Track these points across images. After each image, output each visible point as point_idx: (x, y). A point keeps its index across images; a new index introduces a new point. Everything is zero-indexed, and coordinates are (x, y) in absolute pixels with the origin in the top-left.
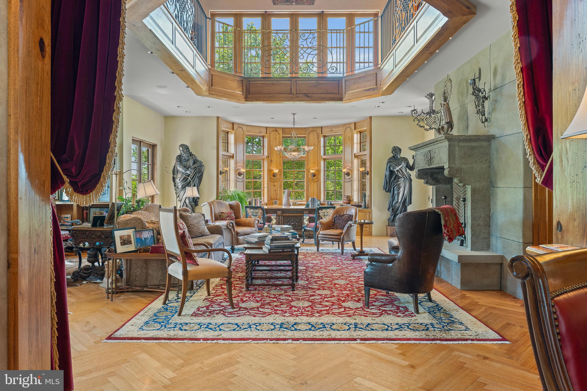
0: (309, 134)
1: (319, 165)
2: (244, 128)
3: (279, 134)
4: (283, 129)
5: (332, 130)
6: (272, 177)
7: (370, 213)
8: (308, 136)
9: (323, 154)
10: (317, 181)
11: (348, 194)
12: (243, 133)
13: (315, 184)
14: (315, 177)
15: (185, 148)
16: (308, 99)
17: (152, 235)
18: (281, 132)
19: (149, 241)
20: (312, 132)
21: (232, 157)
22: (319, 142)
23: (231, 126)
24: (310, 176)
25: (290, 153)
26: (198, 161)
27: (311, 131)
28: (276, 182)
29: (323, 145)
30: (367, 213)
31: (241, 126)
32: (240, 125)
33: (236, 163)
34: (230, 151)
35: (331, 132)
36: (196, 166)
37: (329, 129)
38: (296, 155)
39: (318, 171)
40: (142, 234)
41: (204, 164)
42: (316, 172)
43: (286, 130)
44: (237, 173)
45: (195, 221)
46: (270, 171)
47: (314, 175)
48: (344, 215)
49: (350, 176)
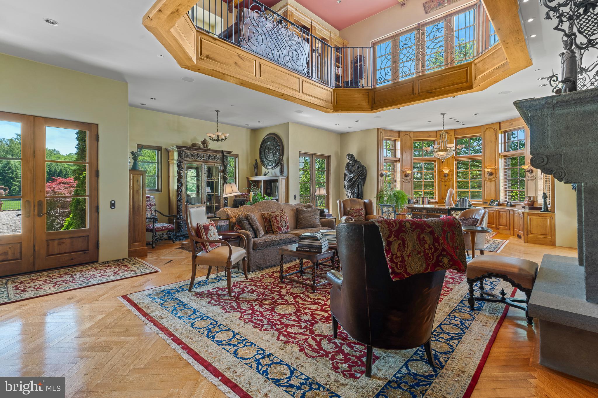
0: (485, 131)
1: (497, 163)
2: (412, 135)
3: (450, 136)
4: (455, 130)
5: (512, 124)
6: (443, 178)
7: (552, 218)
8: (484, 135)
9: (503, 151)
10: (494, 180)
11: (531, 194)
12: (410, 140)
13: (493, 183)
14: (493, 176)
15: (351, 156)
16: (431, 95)
17: (228, 223)
18: (452, 134)
19: (223, 228)
20: (489, 129)
21: (399, 161)
22: (497, 139)
23: (397, 134)
24: (486, 175)
25: (437, 153)
26: (362, 166)
27: (487, 129)
28: (447, 182)
29: (503, 141)
30: (547, 218)
31: (408, 133)
32: (406, 133)
33: (402, 166)
34: (397, 156)
35: (511, 126)
36: (360, 170)
37: (508, 124)
38: (444, 155)
39: (496, 169)
40: (218, 222)
41: (367, 168)
42: (493, 171)
43: (459, 131)
44: (404, 175)
45: (308, 215)
46: (440, 172)
47: (491, 174)
48: (470, 218)
49: (534, 174)
